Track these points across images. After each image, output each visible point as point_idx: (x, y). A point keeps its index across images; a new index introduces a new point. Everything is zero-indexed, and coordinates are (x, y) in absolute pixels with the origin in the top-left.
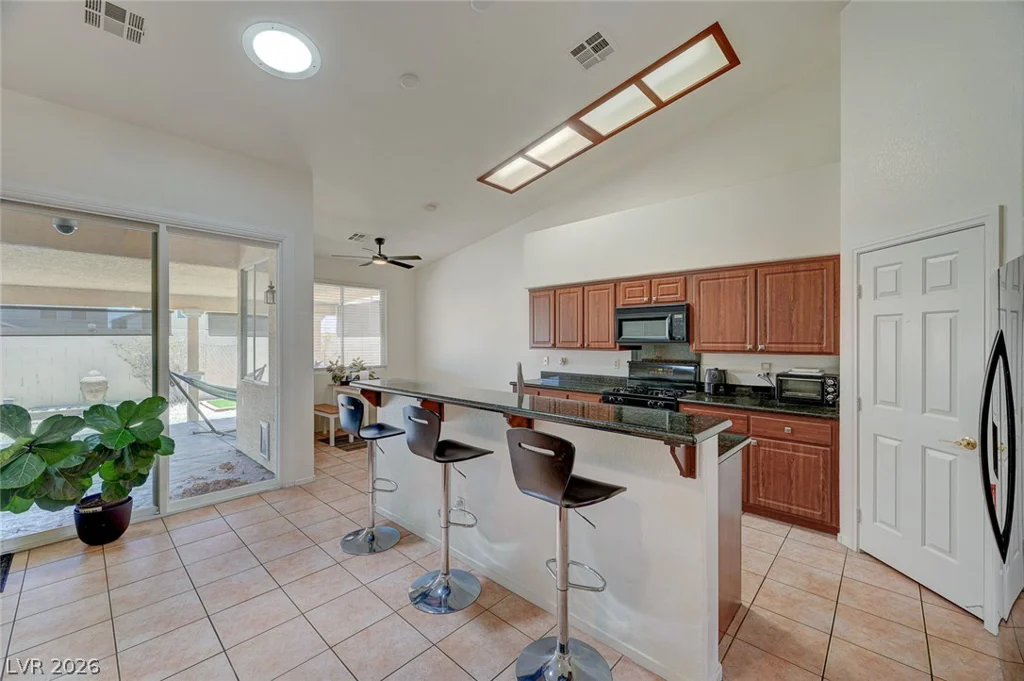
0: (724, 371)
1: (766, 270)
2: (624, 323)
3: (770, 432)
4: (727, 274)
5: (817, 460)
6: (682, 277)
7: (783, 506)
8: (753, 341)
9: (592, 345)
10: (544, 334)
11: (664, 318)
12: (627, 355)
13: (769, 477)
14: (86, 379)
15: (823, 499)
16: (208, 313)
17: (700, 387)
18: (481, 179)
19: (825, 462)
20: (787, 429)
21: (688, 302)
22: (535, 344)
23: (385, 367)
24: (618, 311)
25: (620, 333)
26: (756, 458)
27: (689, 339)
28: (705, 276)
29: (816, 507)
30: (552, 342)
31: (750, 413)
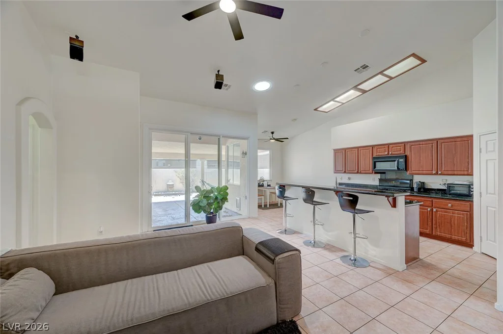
0: (423, 183)
1: (442, 141)
2: (377, 163)
3: (442, 206)
4: (424, 143)
5: (463, 218)
6: (403, 144)
7: (448, 236)
8: (436, 170)
9: (362, 172)
10: (340, 168)
11: (395, 161)
12: (379, 176)
13: (441, 224)
14: (168, 183)
15: (467, 233)
16: (208, 161)
17: (412, 189)
18: (316, 110)
19: (467, 218)
20: (450, 205)
21: (406, 154)
22: (336, 171)
23: (271, 180)
24: (374, 158)
25: (375, 167)
26: (436, 217)
27: (406, 169)
28: (413, 144)
29: (463, 236)
30: (344, 170)
31: (432, 199)
